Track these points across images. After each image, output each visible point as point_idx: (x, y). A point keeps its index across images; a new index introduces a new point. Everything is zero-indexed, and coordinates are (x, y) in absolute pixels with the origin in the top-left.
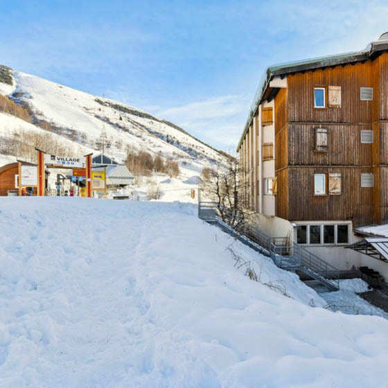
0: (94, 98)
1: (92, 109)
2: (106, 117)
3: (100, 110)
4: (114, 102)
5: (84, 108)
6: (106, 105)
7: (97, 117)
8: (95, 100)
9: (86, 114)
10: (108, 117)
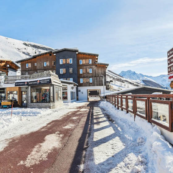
0: (23, 42)
1: (21, 49)
2: (28, 53)
3: (25, 49)
4: (33, 44)
5: (18, 48)
6: (29, 46)
7: (24, 53)
8: (23, 44)
9: (18, 52)
10: (29, 52)
